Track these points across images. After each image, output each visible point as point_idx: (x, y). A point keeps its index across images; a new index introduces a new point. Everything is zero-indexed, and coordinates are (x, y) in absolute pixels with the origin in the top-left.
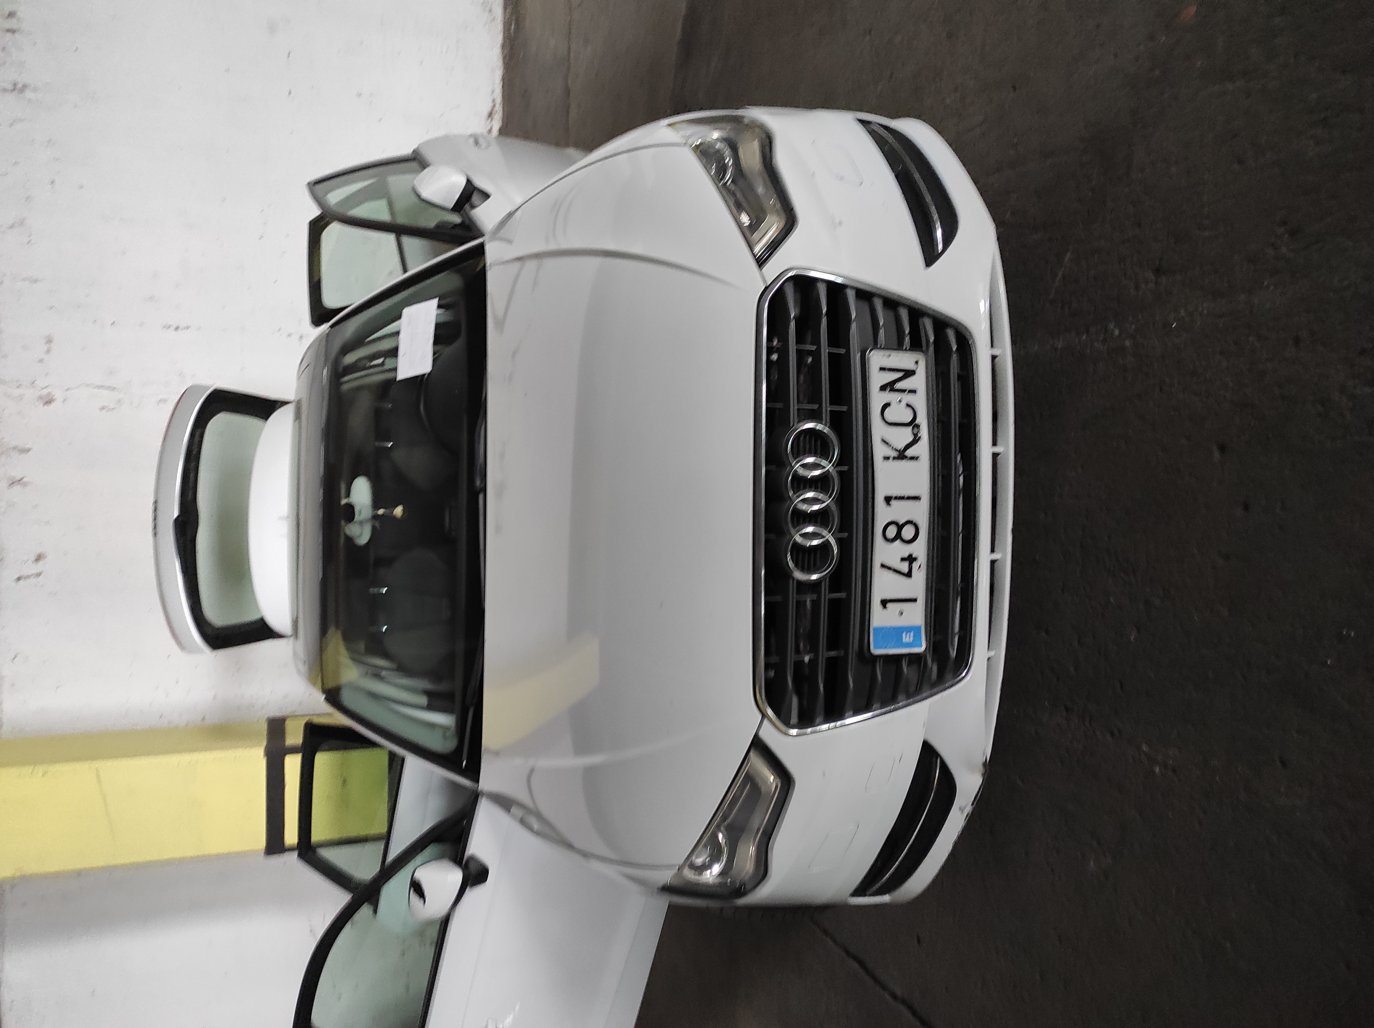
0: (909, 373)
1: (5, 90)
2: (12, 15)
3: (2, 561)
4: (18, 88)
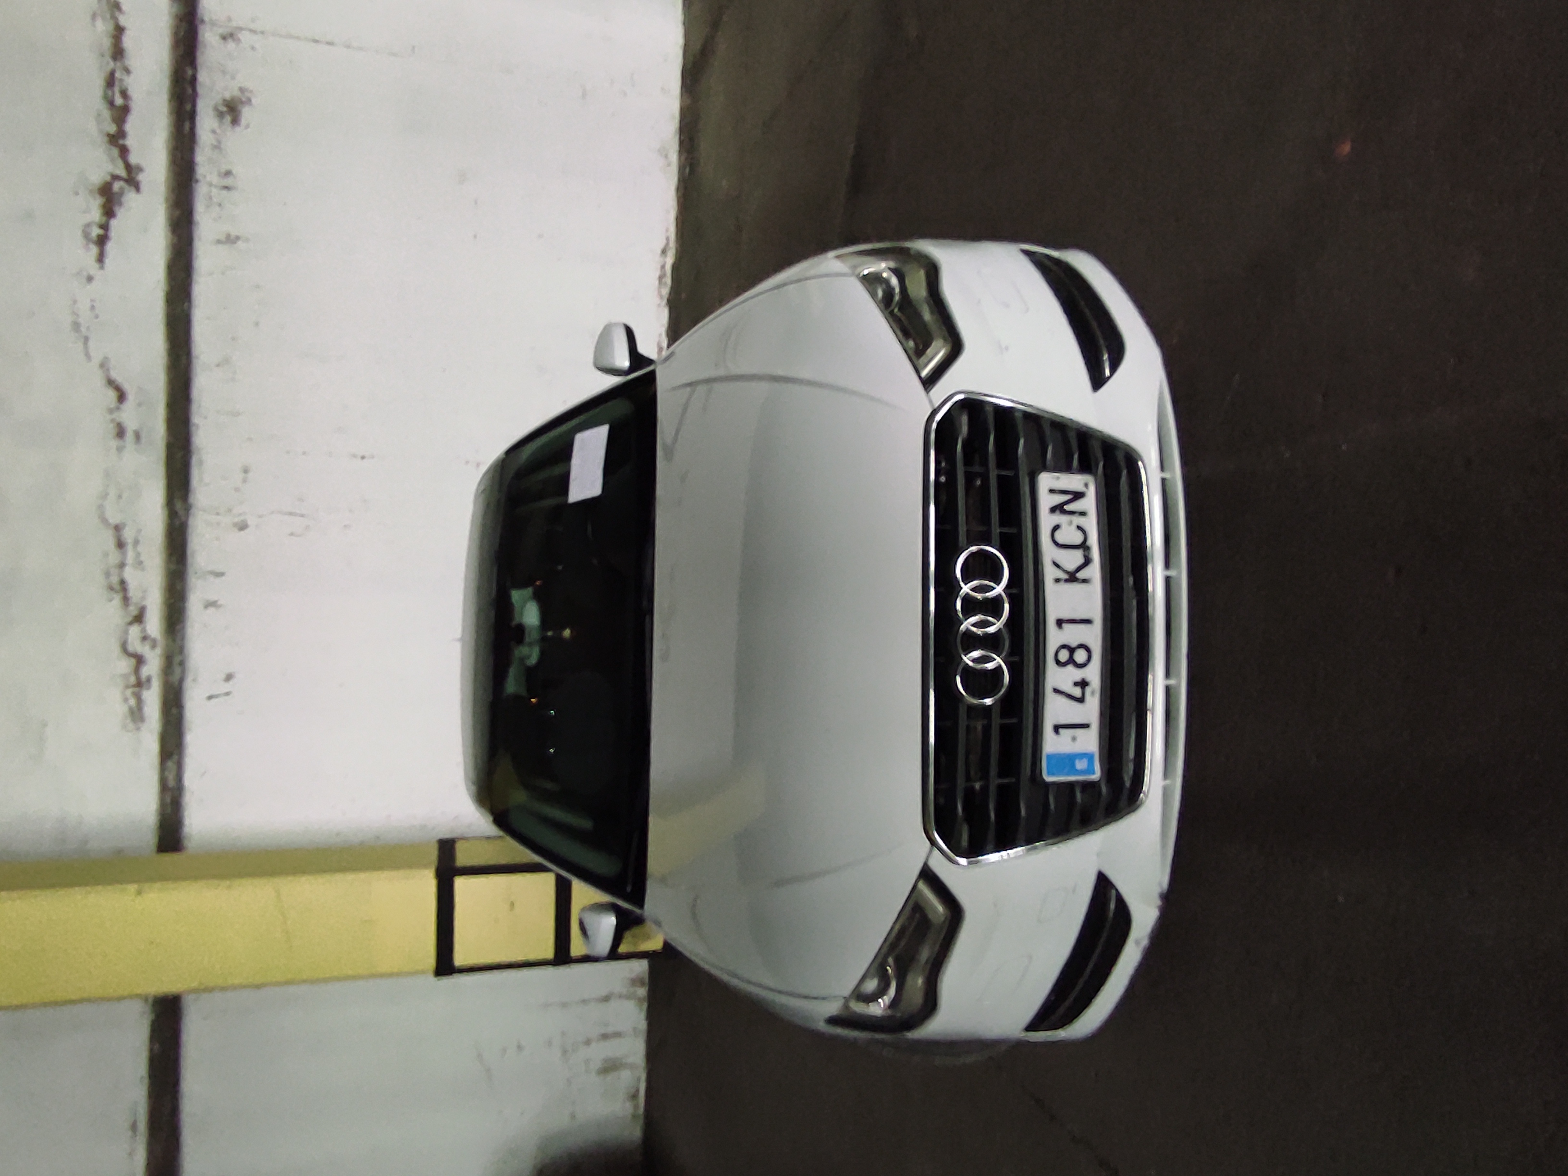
0: (1078, 496)
1: (219, 242)
2: (228, 173)
3: (194, 680)
4: (230, 240)
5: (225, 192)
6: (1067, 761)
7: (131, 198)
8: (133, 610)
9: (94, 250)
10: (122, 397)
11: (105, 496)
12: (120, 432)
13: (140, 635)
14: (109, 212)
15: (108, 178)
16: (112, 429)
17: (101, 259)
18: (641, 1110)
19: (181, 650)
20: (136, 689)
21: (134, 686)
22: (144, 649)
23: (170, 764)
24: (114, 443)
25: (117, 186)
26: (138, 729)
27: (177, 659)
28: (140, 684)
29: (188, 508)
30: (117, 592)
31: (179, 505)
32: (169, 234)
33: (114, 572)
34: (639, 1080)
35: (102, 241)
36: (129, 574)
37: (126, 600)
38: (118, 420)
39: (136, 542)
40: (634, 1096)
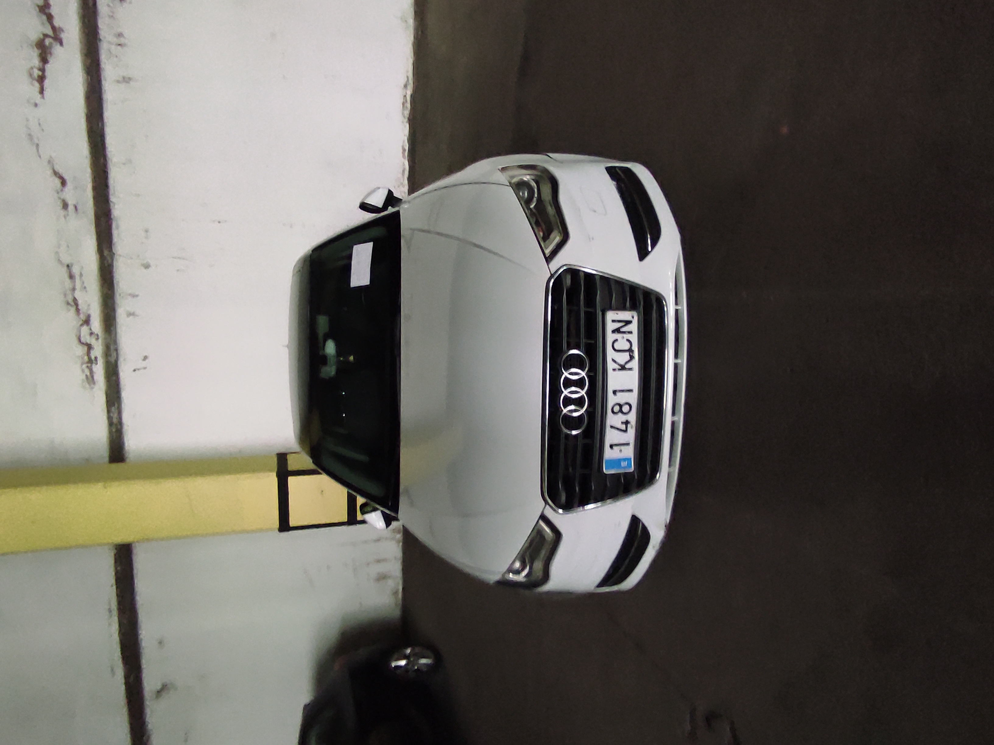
0: (628, 323)
1: (118, 82)
2: (120, 35)
3: (124, 360)
4: (126, 80)
5: (119, 47)
6: (617, 462)
7: (57, 50)
8: (83, 317)
9: (37, 85)
10: (64, 183)
11: (59, 246)
12: (65, 206)
13: (89, 331)
14: (44, 60)
15: (42, 36)
16: (60, 204)
17: (42, 91)
18: (400, 602)
19: (115, 342)
20: (89, 365)
21: (88, 363)
22: (93, 341)
23: (113, 409)
24: (62, 213)
25: (47, 41)
26: (92, 388)
27: (112, 347)
28: (91, 361)
29: (112, 255)
30: (71, 306)
31: (106, 253)
32: (85, 75)
33: (69, 292)
34: (398, 583)
35: (41, 79)
36: (78, 294)
37: (78, 310)
38: (62, 197)
39: (81, 275)
40: (396, 593)
